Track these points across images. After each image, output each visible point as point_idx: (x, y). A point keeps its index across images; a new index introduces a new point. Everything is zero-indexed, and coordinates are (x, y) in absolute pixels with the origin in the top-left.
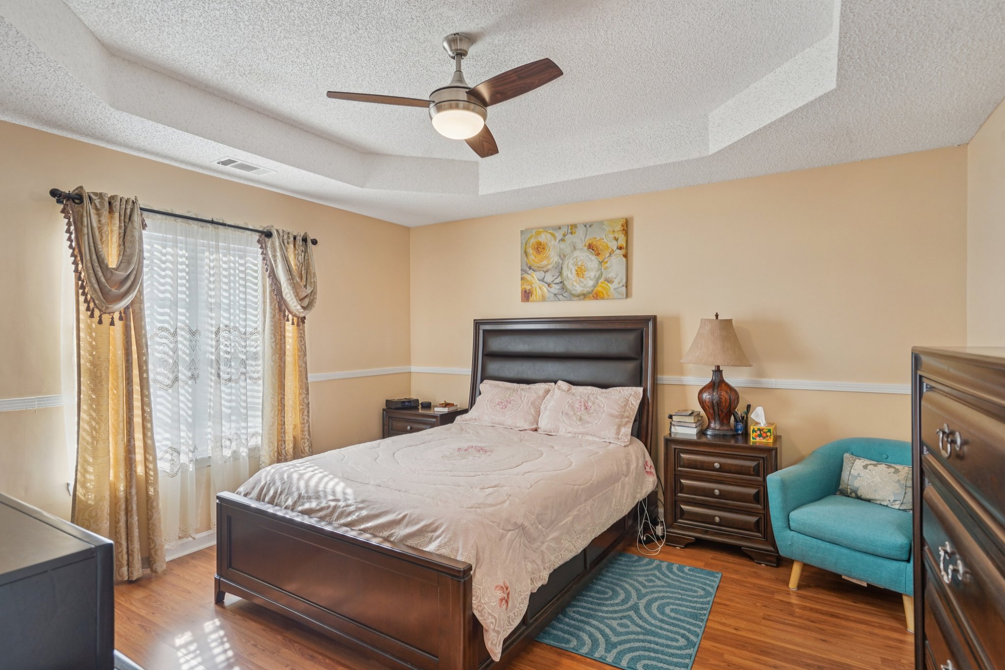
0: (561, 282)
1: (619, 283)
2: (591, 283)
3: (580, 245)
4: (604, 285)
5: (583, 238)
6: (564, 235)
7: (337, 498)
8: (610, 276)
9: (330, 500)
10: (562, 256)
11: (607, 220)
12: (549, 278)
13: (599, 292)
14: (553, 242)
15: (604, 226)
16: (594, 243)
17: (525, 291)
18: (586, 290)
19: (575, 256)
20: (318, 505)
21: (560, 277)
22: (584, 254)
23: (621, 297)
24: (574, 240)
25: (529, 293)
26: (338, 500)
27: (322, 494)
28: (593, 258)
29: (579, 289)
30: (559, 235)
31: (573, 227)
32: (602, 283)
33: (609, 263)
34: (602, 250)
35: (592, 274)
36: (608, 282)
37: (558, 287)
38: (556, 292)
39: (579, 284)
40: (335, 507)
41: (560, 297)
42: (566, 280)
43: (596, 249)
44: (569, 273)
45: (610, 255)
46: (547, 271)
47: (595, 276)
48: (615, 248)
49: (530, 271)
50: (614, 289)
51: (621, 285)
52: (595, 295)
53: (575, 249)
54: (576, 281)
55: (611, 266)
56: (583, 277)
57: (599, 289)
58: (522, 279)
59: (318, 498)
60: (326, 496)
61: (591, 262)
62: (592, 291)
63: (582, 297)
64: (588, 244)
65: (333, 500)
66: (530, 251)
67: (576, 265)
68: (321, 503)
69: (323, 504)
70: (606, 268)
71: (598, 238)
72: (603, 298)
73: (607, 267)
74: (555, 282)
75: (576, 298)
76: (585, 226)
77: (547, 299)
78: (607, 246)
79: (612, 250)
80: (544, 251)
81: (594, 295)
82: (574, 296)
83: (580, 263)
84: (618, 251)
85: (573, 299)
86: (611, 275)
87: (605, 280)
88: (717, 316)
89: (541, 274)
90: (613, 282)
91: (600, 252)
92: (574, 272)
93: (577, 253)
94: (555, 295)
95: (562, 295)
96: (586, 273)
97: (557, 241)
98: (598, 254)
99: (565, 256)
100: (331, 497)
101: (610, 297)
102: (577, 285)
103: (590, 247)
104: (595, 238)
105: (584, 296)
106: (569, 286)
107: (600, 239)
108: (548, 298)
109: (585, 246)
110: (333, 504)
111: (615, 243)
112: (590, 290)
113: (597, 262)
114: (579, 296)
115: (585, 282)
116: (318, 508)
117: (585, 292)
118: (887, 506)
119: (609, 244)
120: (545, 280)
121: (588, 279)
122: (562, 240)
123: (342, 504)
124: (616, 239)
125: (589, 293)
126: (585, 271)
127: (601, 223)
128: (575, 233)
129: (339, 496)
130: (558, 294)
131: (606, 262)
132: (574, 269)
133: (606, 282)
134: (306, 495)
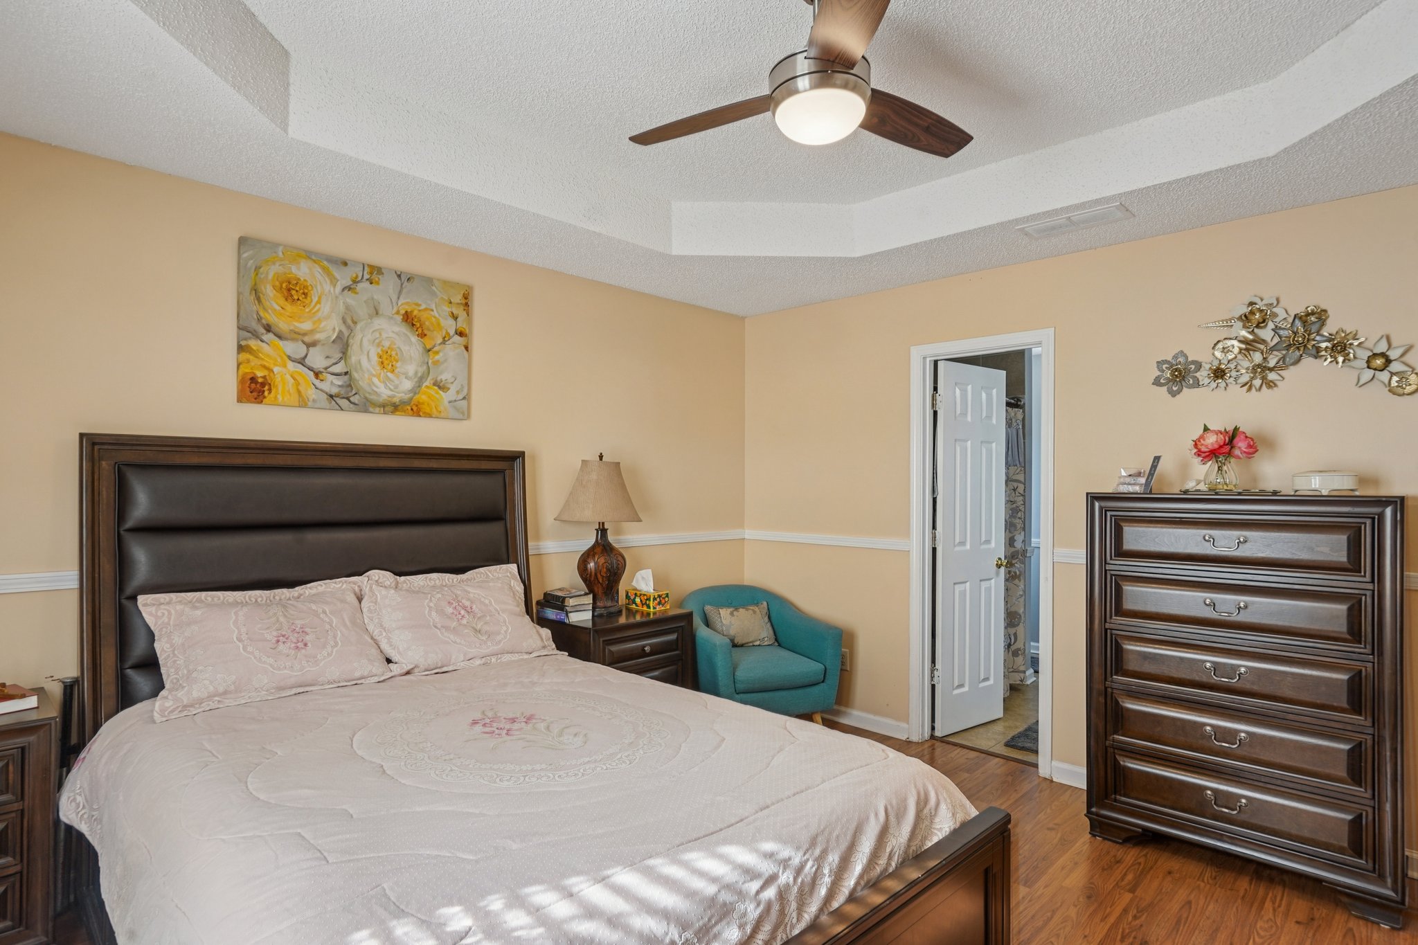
0: (346, 373)
1: (458, 392)
2: (408, 385)
3: (386, 308)
4: (432, 392)
5: (394, 298)
6: (355, 282)
7: (767, 875)
8: (443, 377)
9: (758, 893)
10: (349, 321)
11: (438, 280)
12: (317, 359)
13: (423, 403)
14: (327, 287)
15: (434, 288)
16: (415, 313)
17: (253, 379)
18: (399, 397)
19: (377, 327)
20: (741, 927)
21: (343, 361)
22: (396, 329)
23: (461, 416)
24: (375, 297)
25: (263, 385)
26: (772, 879)
27: (726, 897)
28: (414, 339)
29: (384, 392)
30: (344, 278)
31: (375, 272)
32: (427, 387)
33: (441, 354)
34: (429, 330)
35: (411, 369)
36: (440, 387)
37: (338, 381)
38: (334, 391)
39: (384, 382)
40: (782, 895)
41: (344, 403)
42: (356, 371)
43: (418, 325)
44: (365, 359)
45: (444, 342)
46: (313, 344)
47: (416, 373)
48: (452, 332)
49: (269, 337)
50: (450, 402)
51: (461, 397)
52: (415, 408)
53: (377, 314)
54: (378, 376)
55: (446, 360)
56: (393, 371)
57: (422, 397)
58: (241, 349)
59: (725, 912)
60: (741, 895)
61: (410, 346)
62: (411, 399)
63: (388, 409)
64: (403, 312)
65: (763, 888)
66: (269, 291)
67: (379, 345)
68: (745, 914)
69: (753, 912)
70: (436, 363)
71: (423, 307)
72: (429, 416)
73: (438, 361)
74: (332, 369)
75: (377, 410)
76: (399, 276)
77: (310, 404)
78: (439, 324)
79: (448, 333)
80: (307, 301)
81: (410, 407)
82: (374, 405)
83: (387, 344)
84: (457, 338)
85: (371, 409)
86: (445, 377)
87: (434, 384)
88: (601, 457)
89: (297, 349)
90: (449, 389)
91: (426, 332)
92: (375, 359)
93: (379, 323)
94: (331, 396)
95: (348, 399)
96: (399, 364)
97: (339, 288)
98: (423, 335)
99: (355, 323)
100: (754, 886)
101: (442, 415)
102: (382, 386)
103: (408, 319)
104: (420, 305)
105: (394, 408)
106: (363, 384)
107: (426, 309)
108: (314, 401)
109: (398, 313)
110: (770, 893)
111: (451, 322)
112: (406, 397)
113: (421, 349)
114: (383, 406)
115: (397, 382)
116: (748, 930)
117: (396, 400)
118: (759, 645)
119: (443, 322)
120: (308, 361)
121: (403, 377)
122: (349, 288)
123: (785, 878)
124: (455, 318)
125: (403, 403)
126: (397, 361)
127: (428, 281)
128: (378, 283)
129: (767, 868)
130: (338, 396)
131: (437, 353)
132: (374, 352)
133: (436, 388)
134: (688, 934)
